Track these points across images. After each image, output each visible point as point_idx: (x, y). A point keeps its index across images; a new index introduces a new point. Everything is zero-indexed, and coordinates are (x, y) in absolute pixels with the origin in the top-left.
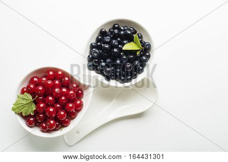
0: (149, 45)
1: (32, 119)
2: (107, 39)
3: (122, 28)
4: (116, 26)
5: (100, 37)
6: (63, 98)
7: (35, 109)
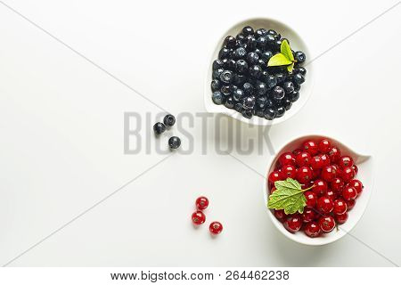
0: (303, 55)
1: (295, 220)
2: (241, 51)
3: (259, 32)
4: (249, 30)
5: (226, 50)
6: (338, 181)
7: (305, 205)
